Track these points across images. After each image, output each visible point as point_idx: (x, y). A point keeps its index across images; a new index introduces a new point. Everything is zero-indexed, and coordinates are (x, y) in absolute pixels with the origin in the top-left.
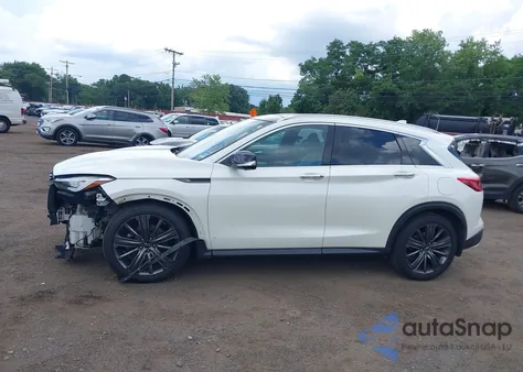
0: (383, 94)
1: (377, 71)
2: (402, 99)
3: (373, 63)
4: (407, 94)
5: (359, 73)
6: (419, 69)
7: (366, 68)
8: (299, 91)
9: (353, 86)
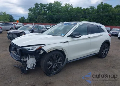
0: (50, 16)
1: (47, 11)
2: (54, 17)
3: (46, 9)
4: (55, 16)
5: (43, 11)
6: (57, 10)
7: (45, 10)
8: (29, 16)
9: (42, 14)
